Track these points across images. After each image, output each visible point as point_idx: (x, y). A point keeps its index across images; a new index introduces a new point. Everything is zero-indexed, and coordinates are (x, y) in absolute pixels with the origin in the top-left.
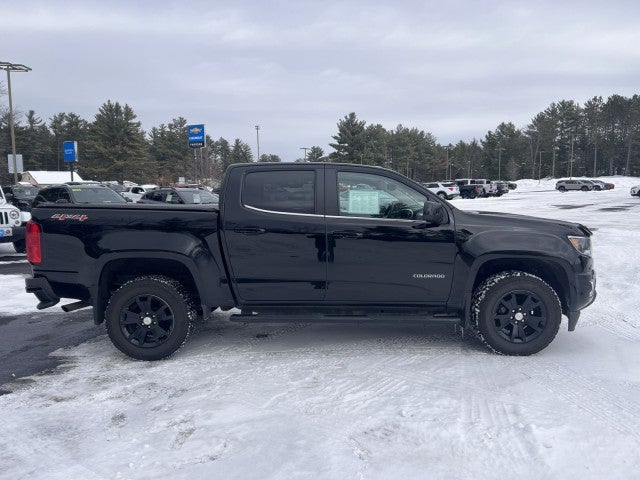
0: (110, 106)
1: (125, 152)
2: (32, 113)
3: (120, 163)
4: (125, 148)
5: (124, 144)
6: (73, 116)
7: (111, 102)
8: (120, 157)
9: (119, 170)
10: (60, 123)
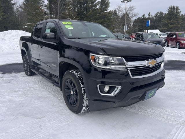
0: (171, 7)
1: (174, 22)
2: (150, 13)
3: (171, 26)
4: (174, 21)
5: (174, 19)
6: (161, 12)
7: (172, 6)
8: (172, 24)
9: (171, 28)
10: (157, 15)
